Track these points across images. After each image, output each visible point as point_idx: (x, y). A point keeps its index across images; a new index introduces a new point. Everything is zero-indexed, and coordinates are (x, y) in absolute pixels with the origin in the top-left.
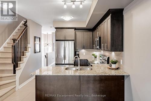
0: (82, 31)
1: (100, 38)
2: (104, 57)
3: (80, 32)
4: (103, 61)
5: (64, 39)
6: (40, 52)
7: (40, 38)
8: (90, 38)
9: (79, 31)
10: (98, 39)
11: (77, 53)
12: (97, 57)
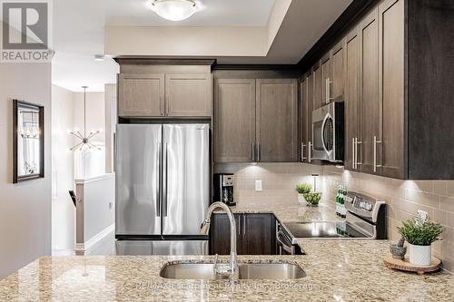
0: (248, 77)
1: (340, 108)
2: (357, 206)
3: (239, 81)
4: (353, 220)
6: (42, 175)
7: (41, 109)
8: (288, 109)
9: (233, 77)
10: (330, 114)
11: (224, 181)
12: (320, 204)
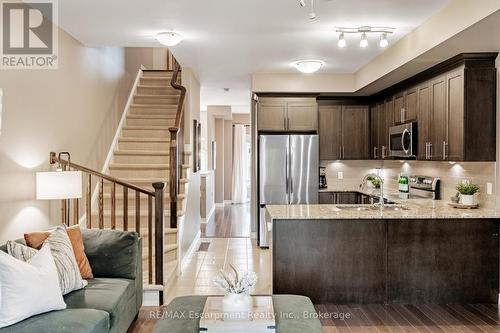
1: (415, 126)
3: (330, 107)
5: (282, 129)
10: (407, 130)
